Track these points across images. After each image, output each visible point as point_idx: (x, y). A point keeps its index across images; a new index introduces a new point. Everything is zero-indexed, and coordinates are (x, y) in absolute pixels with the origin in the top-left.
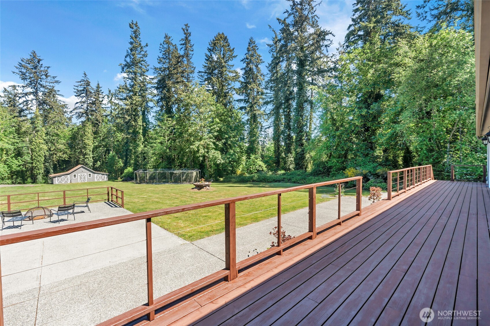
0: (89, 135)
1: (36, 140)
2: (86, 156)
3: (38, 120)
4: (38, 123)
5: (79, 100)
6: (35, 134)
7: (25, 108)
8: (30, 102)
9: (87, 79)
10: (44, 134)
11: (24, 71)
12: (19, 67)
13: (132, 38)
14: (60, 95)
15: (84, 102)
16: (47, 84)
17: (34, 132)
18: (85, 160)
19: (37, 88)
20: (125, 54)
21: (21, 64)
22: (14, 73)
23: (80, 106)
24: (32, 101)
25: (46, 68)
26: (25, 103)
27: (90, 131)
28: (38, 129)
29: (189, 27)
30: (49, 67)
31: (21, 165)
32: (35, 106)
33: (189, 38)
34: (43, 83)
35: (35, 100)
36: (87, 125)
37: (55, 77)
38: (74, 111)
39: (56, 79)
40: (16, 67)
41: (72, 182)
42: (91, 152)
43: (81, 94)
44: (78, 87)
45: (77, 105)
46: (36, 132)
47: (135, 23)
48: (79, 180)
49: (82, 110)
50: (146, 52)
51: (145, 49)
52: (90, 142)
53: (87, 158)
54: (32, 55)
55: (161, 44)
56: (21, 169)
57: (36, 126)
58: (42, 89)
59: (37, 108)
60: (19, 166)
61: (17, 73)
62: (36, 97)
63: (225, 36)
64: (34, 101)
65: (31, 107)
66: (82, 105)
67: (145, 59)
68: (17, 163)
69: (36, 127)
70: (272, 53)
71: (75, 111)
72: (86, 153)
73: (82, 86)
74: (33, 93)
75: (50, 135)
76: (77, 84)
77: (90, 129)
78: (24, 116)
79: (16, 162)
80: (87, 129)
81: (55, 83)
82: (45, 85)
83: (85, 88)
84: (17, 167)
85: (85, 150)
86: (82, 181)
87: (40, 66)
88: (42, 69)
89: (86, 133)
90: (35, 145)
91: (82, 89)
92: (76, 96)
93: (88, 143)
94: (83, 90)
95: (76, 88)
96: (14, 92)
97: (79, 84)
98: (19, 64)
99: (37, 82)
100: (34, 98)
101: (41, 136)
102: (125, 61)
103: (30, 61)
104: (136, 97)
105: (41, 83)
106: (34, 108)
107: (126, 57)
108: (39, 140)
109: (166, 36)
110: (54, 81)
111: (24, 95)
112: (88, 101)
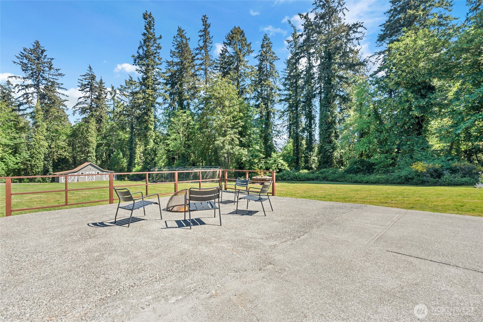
0: (93, 132)
1: (36, 136)
2: (89, 155)
3: (39, 114)
4: (38, 117)
5: (83, 95)
6: (36, 129)
7: (25, 101)
8: (30, 95)
9: (92, 73)
10: (45, 130)
11: (25, 61)
12: (21, 57)
13: (146, 29)
14: (64, 89)
15: (88, 97)
16: (50, 76)
17: (34, 127)
18: (88, 158)
19: (39, 81)
20: (139, 45)
21: (23, 54)
22: (15, 63)
23: (84, 101)
24: (32, 94)
25: (50, 60)
26: (25, 95)
27: (94, 128)
28: (38, 124)
29: (207, 18)
30: (53, 59)
31: (19, 162)
32: (36, 100)
33: (208, 30)
34: (46, 75)
35: (35, 93)
36: (91, 121)
37: (59, 70)
38: (77, 106)
39: (60, 72)
40: (17, 57)
41: (79, 181)
42: (94, 150)
43: (85, 88)
44: (82, 81)
45: (81, 100)
46: (36, 127)
47: (148, 13)
48: (87, 179)
49: (86, 106)
50: (159, 44)
51: (158, 41)
52: (93, 139)
53: (90, 156)
54: (35, 45)
55: (174, 37)
56: (19, 167)
57: (37, 120)
58: (44, 82)
59: (38, 101)
60: (17, 163)
61: (18, 63)
62: (38, 89)
63: (242, 30)
64: (35, 95)
65: (31, 100)
66: (86, 100)
67: (158, 51)
68: (15, 160)
69: (36, 122)
70: (290, 49)
71: (79, 106)
72: (89, 151)
73: (86, 80)
74: (34, 85)
75: (50, 131)
76: (81, 78)
77: (93, 125)
78: (23, 110)
79: (13, 159)
80: (90, 126)
81: (58, 76)
82: (47, 78)
83: (89, 82)
84: (14, 165)
85: (88, 148)
86: (89, 180)
87: (43, 57)
88: (46, 60)
89: (89, 130)
90: (34, 141)
91: (86, 83)
92: (79, 90)
93: (92, 140)
94: (88, 85)
95: (81, 82)
96: (8, 87)
97: (84, 77)
98: (20, 54)
99: (39, 74)
100: (36, 90)
101: (42, 132)
102: (138, 52)
103: (33, 51)
104: (149, 90)
105: (44, 75)
106: (35, 101)
107: (139, 48)
108: (40, 136)
109: (179, 29)
110: (57, 74)
111: (24, 87)
112: (93, 96)
